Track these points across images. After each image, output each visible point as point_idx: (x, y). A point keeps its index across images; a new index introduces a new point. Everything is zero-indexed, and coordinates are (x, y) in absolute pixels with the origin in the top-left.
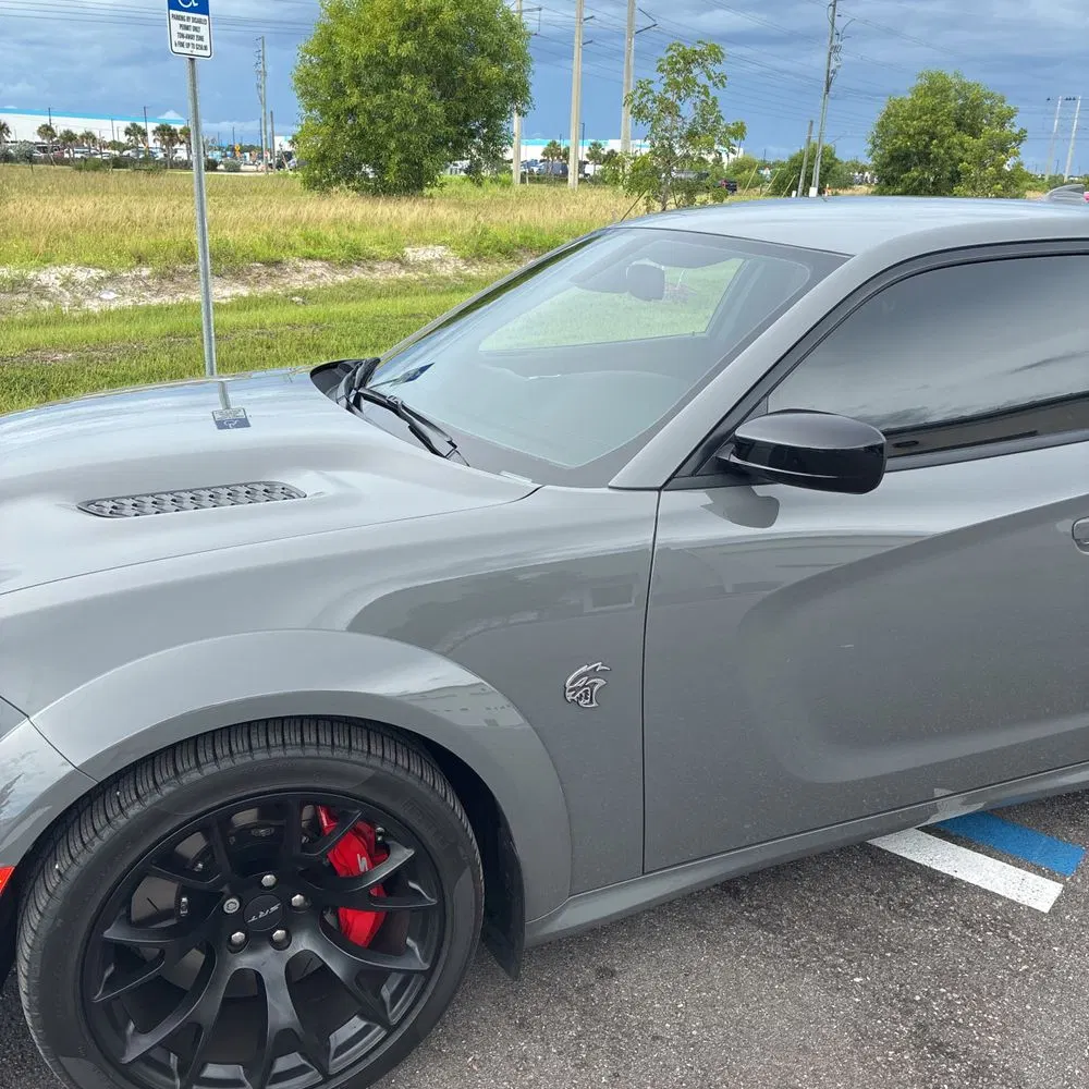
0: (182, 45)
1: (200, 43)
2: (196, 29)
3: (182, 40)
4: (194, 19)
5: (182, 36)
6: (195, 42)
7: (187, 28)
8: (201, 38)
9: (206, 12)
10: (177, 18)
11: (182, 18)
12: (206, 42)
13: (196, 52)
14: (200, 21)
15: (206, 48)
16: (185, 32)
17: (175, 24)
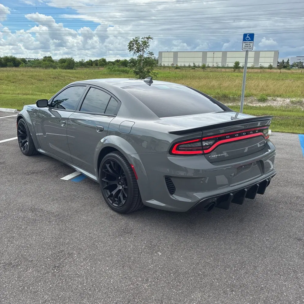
0: (245, 48)
1: (250, 47)
2: (249, 44)
3: (245, 47)
4: (249, 43)
5: (245, 46)
6: (249, 47)
7: (247, 44)
8: (250, 46)
9: (253, 41)
10: (245, 43)
11: (246, 43)
12: (252, 47)
13: (248, 49)
14: (251, 43)
15: (251, 48)
16: (246, 45)
17: (244, 44)
